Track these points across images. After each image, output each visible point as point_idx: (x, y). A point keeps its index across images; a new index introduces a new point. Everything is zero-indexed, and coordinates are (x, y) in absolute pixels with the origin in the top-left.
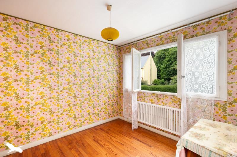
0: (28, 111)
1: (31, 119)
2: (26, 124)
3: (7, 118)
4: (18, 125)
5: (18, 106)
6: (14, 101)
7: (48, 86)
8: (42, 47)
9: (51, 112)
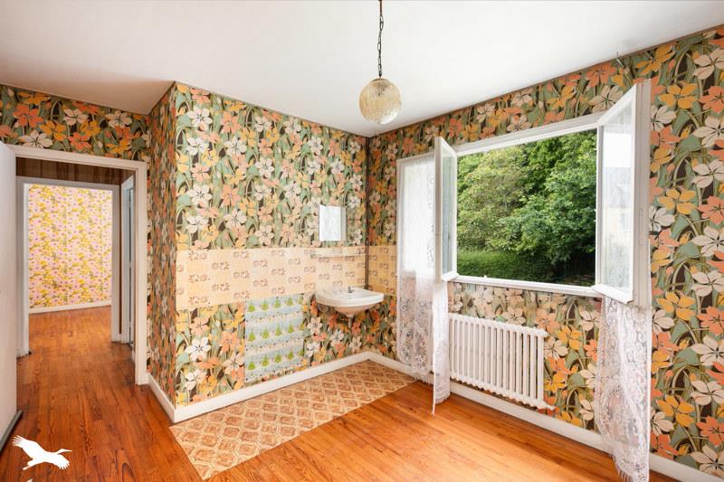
0: (65, 272)
1: (69, 281)
2: (63, 285)
3: (45, 276)
4: (55, 285)
5: (56, 266)
6: (52, 260)
7: (88, 246)
8: (80, 204)
9: (92, 275)
